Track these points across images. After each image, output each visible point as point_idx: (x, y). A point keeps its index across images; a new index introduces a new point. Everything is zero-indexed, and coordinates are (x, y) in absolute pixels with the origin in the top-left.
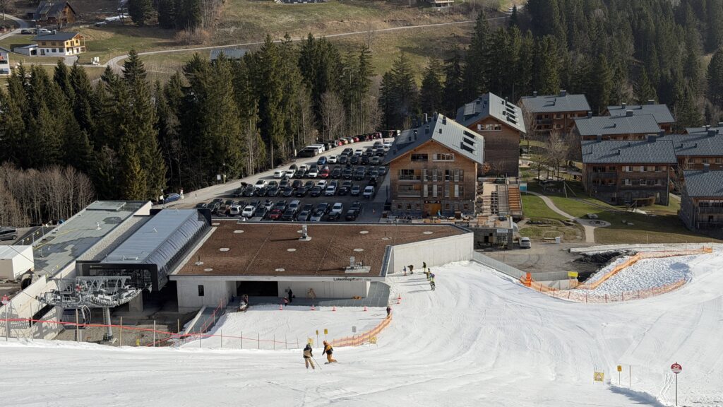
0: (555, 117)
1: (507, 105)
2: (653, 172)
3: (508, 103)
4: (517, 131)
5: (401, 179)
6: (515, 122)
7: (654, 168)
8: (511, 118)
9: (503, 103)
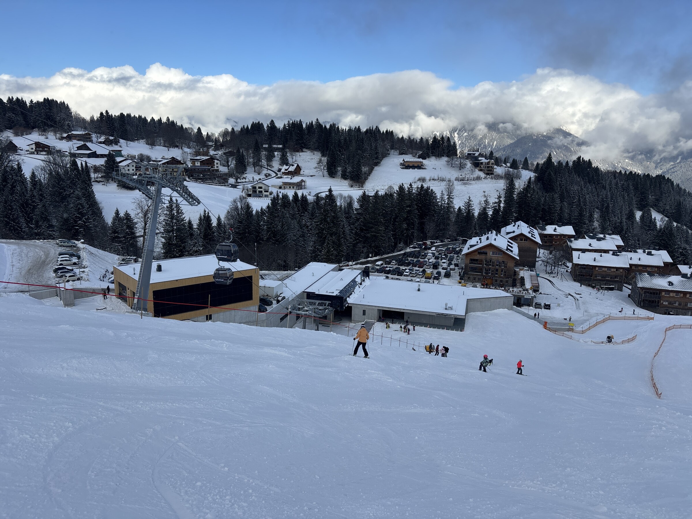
0: (554, 237)
1: (530, 228)
2: (614, 272)
3: (531, 227)
4: (537, 243)
5: (470, 264)
6: (535, 238)
7: (615, 270)
8: (533, 236)
9: (528, 227)
